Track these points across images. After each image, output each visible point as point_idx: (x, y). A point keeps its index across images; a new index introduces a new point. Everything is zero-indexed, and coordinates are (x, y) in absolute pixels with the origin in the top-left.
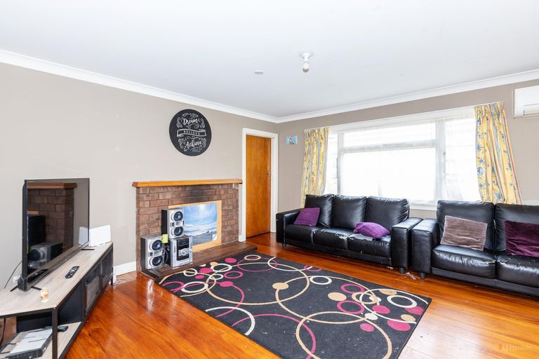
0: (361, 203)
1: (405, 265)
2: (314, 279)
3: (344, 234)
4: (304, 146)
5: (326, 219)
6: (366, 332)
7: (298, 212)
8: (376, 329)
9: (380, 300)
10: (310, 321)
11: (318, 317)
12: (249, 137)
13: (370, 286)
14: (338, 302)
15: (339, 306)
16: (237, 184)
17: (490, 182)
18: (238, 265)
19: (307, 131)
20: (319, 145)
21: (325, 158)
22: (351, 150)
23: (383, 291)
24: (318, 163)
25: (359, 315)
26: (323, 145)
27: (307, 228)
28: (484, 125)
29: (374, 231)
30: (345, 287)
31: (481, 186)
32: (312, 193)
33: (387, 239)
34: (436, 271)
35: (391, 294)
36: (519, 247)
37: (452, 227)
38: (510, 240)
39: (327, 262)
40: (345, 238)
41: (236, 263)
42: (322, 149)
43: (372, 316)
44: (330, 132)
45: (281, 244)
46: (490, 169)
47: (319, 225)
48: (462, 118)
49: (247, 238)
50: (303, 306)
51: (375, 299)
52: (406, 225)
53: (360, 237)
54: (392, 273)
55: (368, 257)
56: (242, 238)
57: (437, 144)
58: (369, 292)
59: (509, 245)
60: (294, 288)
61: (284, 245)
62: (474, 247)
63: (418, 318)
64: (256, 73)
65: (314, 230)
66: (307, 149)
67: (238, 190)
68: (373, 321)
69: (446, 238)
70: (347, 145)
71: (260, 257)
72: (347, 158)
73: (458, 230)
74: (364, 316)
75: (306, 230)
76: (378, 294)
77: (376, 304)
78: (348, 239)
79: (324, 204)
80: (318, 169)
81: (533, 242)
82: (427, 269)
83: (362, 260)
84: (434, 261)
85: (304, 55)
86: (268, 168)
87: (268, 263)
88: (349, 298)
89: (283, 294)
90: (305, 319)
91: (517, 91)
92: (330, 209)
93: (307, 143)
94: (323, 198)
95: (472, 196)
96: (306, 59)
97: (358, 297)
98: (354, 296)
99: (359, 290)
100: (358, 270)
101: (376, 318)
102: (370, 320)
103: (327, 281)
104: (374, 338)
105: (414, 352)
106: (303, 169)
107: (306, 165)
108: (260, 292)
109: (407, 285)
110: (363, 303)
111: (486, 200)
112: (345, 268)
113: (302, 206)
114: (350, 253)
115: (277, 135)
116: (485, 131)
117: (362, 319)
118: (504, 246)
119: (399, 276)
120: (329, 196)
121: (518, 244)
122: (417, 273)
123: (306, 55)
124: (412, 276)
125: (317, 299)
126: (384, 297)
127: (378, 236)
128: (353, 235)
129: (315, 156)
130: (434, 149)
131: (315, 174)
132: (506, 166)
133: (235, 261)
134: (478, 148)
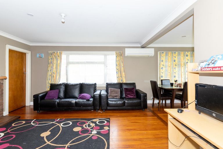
0: (78, 86)
1: (98, 108)
2: (63, 125)
3: (73, 100)
4: (48, 59)
5: (62, 94)
6: (95, 140)
7: (47, 93)
8: (98, 137)
9: (94, 124)
10: (70, 145)
11: (73, 142)
12: (10, 51)
13: (89, 120)
14: (79, 131)
15: (80, 133)
16: (2, 79)
17: (120, 76)
18: (9, 131)
19: (50, 52)
20: (57, 60)
21: (60, 66)
22: (73, 63)
23: (94, 120)
24: (57, 68)
25: (90, 133)
26: (59, 60)
27: (53, 100)
28: (118, 58)
29: (87, 97)
30: (79, 124)
31: (117, 77)
32: (53, 83)
33: (92, 99)
34: (108, 108)
35: (97, 121)
36: (128, 96)
37: (111, 92)
38: (126, 94)
39: (65, 115)
40: (74, 102)
41: (6, 130)
42: (59, 62)
43: (94, 132)
44: (63, 54)
45: (36, 111)
46: (119, 72)
47: (59, 98)
48: (112, 55)
49: (9, 112)
50: (63, 140)
51: (93, 125)
52: (98, 93)
53: (81, 100)
54: (94, 113)
55: (84, 108)
56: (6, 113)
57: (104, 63)
58: (89, 123)
59: (125, 95)
60: (54, 132)
61: (39, 111)
62: (117, 97)
63: (109, 127)
64: (28, 14)
65: (58, 101)
66: (50, 61)
67: (3, 83)
68: (96, 134)
69: (110, 96)
70: (71, 60)
71: (24, 122)
72: (71, 67)
73: (113, 93)
74: (92, 133)
75: (53, 101)
76: (93, 122)
77: (94, 127)
78: (76, 102)
79: (61, 88)
80: (56, 71)
81: (131, 93)
82: (105, 108)
83: (82, 110)
84: (108, 104)
85: (62, 14)
86: (24, 70)
87: (32, 123)
88: (83, 128)
89: (49, 138)
90: (67, 146)
91: (126, 49)
92: (64, 90)
93: (50, 58)
94: (60, 85)
95: (115, 81)
96: (63, 17)
97: (86, 126)
98: (84, 126)
99: (85, 123)
100: (81, 115)
101: (96, 132)
102: (94, 134)
103: (70, 123)
104: (99, 140)
105: (113, 139)
106: (47, 71)
107: (49, 69)
108: (34, 142)
109: (100, 116)
110: (89, 128)
111: (119, 82)
112: (75, 115)
113: (49, 89)
114: (76, 108)
115: (30, 52)
116: (118, 60)
117: (91, 135)
118: (124, 96)
119: (96, 113)
120: (63, 84)
121: (128, 94)
122: (102, 110)
123: (63, 15)
124: (101, 112)
125: (68, 134)
126: (95, 123)
127: (89, 99)
128: (77, 100)
129: (55, 65)
130: (104, 65)
131: (55, 73)
132: (123, 71)
133: (5, 129)
134: (116, 65)
